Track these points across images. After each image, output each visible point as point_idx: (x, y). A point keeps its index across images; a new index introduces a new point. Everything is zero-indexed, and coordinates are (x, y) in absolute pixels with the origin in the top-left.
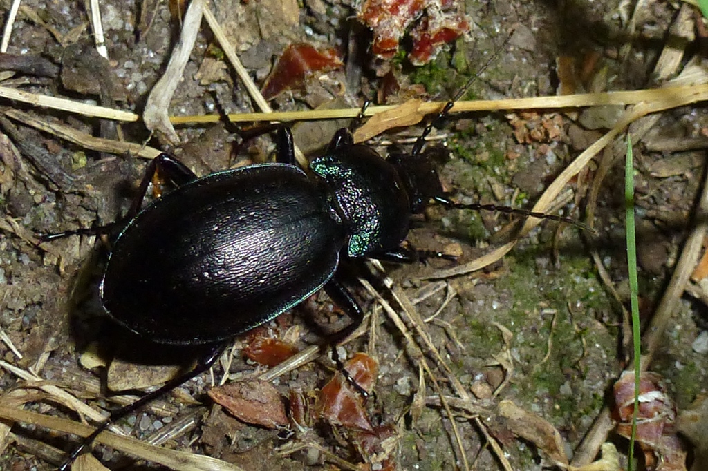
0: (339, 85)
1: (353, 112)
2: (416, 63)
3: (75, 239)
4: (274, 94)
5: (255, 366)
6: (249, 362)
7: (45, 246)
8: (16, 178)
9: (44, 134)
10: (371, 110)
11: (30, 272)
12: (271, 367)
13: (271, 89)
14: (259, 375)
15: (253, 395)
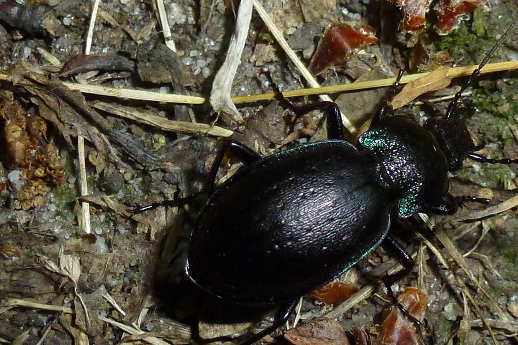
0: (375, 57)
1: (390, 82)
2: (441, 34)
3: (162, 210)
4: (320, 70)
5: (322, 306)
6: (317, 303)
7: (137, 217)
8: (108, 160)
9: (128, 121)
10: (405, 79)
11: (126, 241)
12: (336, 306)
13: (317, 65)
14: (326, 313)
15: (323, 334)
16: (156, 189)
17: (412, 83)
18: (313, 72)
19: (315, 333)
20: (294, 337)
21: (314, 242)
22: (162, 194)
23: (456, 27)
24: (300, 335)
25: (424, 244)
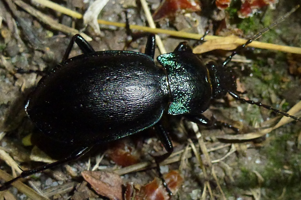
0: (196, 21)
1: (198, 36)
2: (240, 16)
3: (34, 75)
4: (159, 18)
5: (114, 165)
7: (18, 75)
8: (13, 37)
12: (123, 167)
13: (157, 15)
15: (107, 180)
16: (35, 61)
17: (212, 41)
18: (154, 19)
19: (102, 179)
20: (87, 176)
21: (106, 110)
22: (38, 66)
23: (251, 15)
24: (91, 176)
25: (190, 146)
